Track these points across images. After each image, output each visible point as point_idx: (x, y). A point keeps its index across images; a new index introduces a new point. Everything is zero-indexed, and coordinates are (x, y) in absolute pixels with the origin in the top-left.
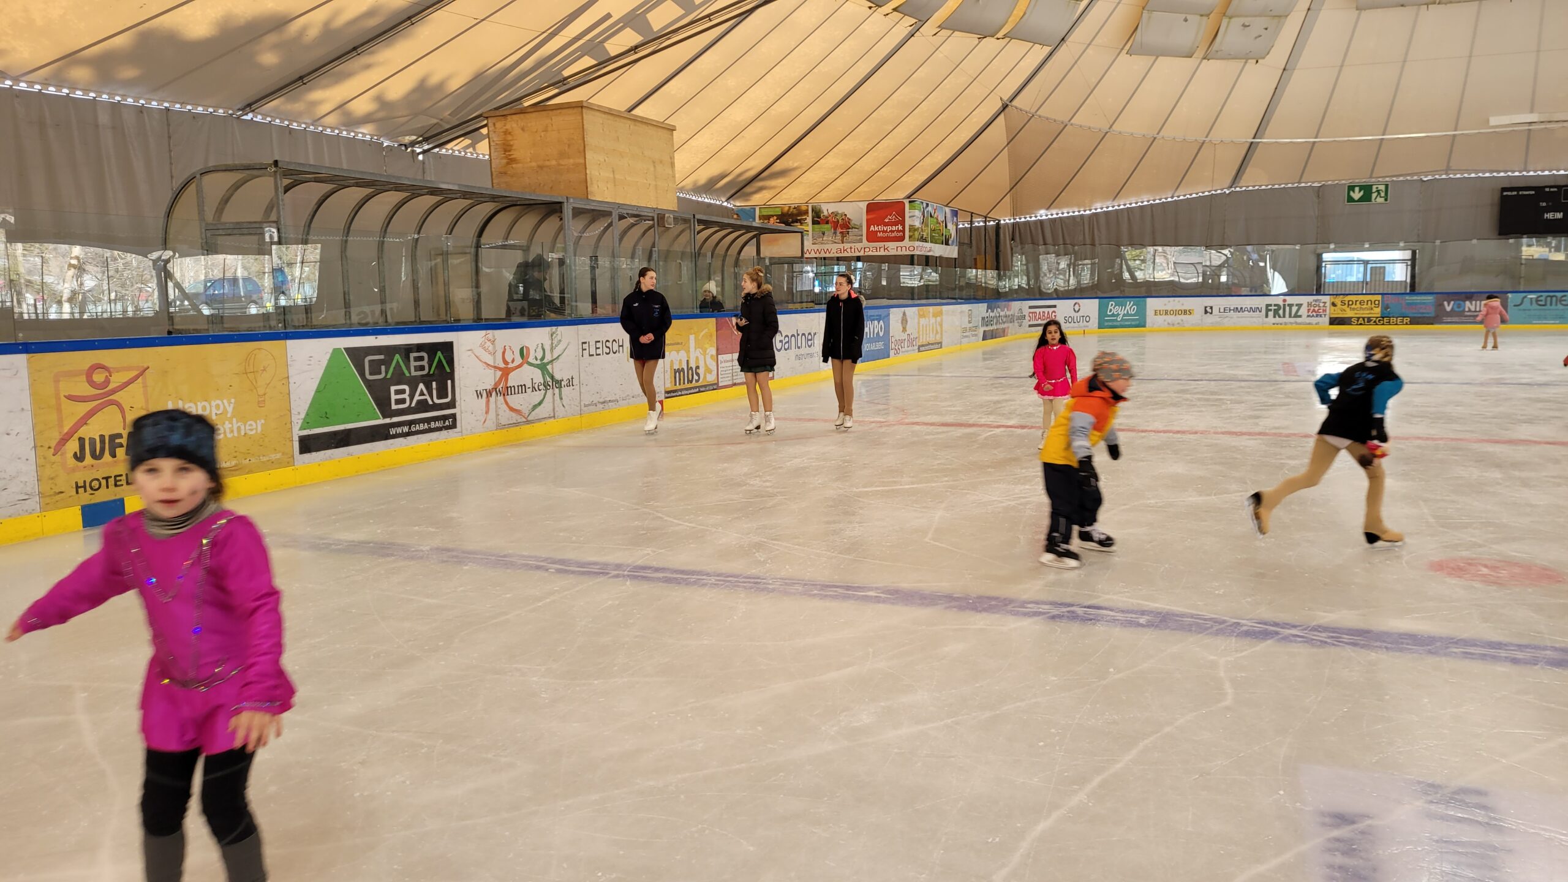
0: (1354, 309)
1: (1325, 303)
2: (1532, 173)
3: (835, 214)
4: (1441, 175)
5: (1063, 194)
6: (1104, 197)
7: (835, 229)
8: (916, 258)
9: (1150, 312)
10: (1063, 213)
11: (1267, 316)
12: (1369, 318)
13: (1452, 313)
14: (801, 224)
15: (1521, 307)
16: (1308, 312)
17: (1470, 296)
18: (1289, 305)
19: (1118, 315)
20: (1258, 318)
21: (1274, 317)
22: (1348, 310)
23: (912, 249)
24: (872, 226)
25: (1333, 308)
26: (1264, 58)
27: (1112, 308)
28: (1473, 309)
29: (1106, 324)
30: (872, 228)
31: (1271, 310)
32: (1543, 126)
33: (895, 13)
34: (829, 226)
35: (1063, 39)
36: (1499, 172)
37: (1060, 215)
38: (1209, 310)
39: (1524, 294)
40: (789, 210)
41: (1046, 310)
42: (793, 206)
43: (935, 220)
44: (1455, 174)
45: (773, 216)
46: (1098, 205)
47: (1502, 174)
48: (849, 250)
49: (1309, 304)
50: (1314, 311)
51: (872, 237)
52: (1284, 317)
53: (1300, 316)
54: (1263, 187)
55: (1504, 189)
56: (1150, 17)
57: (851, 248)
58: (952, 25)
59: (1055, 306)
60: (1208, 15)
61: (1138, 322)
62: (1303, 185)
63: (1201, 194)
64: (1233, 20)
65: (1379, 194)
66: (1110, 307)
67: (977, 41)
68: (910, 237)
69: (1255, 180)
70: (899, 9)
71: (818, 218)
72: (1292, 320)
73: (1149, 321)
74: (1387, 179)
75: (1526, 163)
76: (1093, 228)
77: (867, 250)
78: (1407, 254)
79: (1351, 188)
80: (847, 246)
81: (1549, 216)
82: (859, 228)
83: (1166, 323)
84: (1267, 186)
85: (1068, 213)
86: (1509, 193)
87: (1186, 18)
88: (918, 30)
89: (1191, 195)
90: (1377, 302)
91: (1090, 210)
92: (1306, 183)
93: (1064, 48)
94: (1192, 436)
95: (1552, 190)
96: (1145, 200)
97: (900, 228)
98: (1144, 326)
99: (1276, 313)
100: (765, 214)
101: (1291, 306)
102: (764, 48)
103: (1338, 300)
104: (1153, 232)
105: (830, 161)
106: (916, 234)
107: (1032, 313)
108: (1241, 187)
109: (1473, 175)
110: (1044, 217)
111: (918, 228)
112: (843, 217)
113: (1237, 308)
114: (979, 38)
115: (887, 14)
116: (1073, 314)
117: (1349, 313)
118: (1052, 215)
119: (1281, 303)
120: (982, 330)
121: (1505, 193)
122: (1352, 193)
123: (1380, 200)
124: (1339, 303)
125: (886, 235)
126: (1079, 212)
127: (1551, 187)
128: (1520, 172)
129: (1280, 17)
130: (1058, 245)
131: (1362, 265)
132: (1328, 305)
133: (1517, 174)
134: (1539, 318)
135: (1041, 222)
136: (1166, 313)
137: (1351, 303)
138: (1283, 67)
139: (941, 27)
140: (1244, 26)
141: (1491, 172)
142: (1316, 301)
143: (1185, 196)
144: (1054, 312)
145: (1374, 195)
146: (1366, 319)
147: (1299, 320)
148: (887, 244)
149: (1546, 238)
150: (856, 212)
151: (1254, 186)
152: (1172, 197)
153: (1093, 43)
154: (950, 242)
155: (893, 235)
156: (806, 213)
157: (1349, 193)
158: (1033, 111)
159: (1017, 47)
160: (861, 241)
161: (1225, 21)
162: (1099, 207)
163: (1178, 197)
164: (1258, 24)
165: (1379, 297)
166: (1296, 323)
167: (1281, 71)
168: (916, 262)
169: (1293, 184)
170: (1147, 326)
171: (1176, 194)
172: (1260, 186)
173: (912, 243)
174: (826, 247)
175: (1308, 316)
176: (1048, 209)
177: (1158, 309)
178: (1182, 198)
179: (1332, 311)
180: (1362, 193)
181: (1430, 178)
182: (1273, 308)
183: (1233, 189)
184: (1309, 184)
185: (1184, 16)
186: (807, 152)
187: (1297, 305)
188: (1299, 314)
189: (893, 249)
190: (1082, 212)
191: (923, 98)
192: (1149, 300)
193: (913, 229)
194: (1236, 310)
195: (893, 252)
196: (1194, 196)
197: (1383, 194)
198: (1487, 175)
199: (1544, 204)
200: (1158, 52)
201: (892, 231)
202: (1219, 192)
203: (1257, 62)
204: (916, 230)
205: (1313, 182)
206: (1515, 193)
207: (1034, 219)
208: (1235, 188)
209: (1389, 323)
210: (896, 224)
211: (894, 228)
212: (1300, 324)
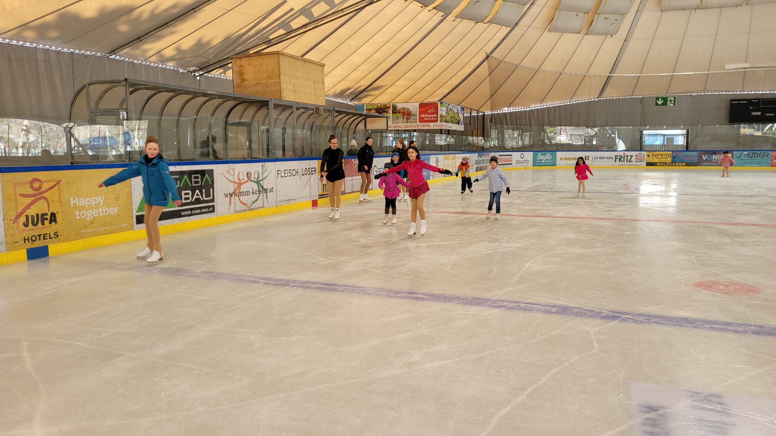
0: (658, 158)
1: (644, 155)
2: (746, 93)
3: (403, 108)
4: (701, 93)
5: (516, 100)
6: (537, 103)
7: (403, 116)
8: (443, 130)
9: (558, 159)
10: (516, 110)
11: (615, 161)
12: (665, 163)
13: (706, 161)
14: (387, 113)
15: (740, 158)
16: (636, 159)
17: (715, 152)
18: (626, 156)
19: (543, 160)
20: (611, 162)
21: (619, 162)
22: (655, 158)
23: (441, 126)
24: (422, 115)
25: (648, 157)
26: (615, 34)
27: (540, 156)
28: (716, 159)
29: (537, 164)
30: (422, 116)
31: (617, 158)
32: (751, 70)
33: (434, 10)
34: (400, 114)
35: (517, 24)
36: (729, 92)
37: (515, 110)
38: (587, 158)
39: (742, 152)
40: (381, 106)
41: (507, 157)
42: (383, 104)
43: (453, 112)
44: (708, 93)
45: (373, 109)
46: (533, 106)
47: (731, 93)
48: (410, 126)
49: (636, 156)
50: (639, 159)
51: (422, 120)
52: (624, 162)
53: (632, 161)
54: (614, 98)
55: (732, 100)
56: (559, 14)
57: (411, 125)
58: (462, 16)
59: (511, 155)
60: (588, 13)
61: (552, 164)
62: (634, 97)
63: (584, 101)
64: (600, 15)
65: (671, 102)
66: (538, 156)
67: (474, 24)
68: (440, 120)
69: (610, 94)
70: (436, 8)
71: (395, 111)
72: (628, 163)
73: (557, 163)
74: (675, 95)
75: (743, 87)
76: (531, 116)
77: (419, 126)
78: (685, 132)
79: (657, 99)
80: (409, 124)
81: (754, 113)
82: (415, 115)
83: (566, 164)
84: (616, 97)
85: (518, 109)
86: (735, 102)
87: (577, 14)
88: (445, 18)
89: (579, 101)
90: (669, 155)
91: (529, 108)
92: (635, 96)
93: (517, 28)
94: (578, 220)
95: (756, 101)
96: (556, 103)
97: (436, 116)
98: (555, 166)
99: (620, 160)
100: (369, 108)
101: (627, 156)
102: (369, 26)
103: (650, 154)
104: (560, 120)
105: (401, 82)
106: (444, 119)
107: (500, 158)
108: (603, 98)
109: (717, 93)
110: (507, 111)
111: (444, 116)
112: (408, 110)
113: (601, 157)
114: (475, 23)
115: (430, 10)
116: (520, 159)
117: (656, 160)
118: (510, 110)
119: (623, 155)
120: (475, 166)
121: (732, 102)
122: (658, 101)
123: (672, 105)
124: (651, 155)
125: (428, 119)
126: (524, 109)
127: (755, 99)
128: (740, 92)
129: (623, 14)
130: (513, 125)
131: (663, 137)
132: (645, 156)
133: (738, 93)
134: (749, 164)
135: (505, 114)
136: (566, 159)
137: (657, 155)
138: (624, 39)
139: (457, 17)
140: (606, 18)
141: (726, 91)
142: (640, 154)
143: (576, 101)
144: (511, 158)
145: (669, 102)
146: (664, 163)
147: (631, 163)
148: (429, 124)
149: (753, 124)
150: (414, 107)
151: (610, 97)
152: (570, 102)
153: (531, 26)
154: (460, 123)
155: (432, 119)
156: (389, 108)
157: (656, 101)
158: (502, 59)
159: (494, 28)
160: (416, 122)
161: (596, 16)
162: (533, 107)
163: (573, 102)
164: (612, 18)
165: (671, 153)
166: (630, 165)
167: (624, 41)
168: (443, 132)
169: (629, 96)
170: (557, 165)
171: (572, 101)
172: (613, 97)
173: (441, 123)
174: (399, 125)
175: (636, 161)
176: (508, 107)
177: (562, 157)
178: (574, 102)
179: (648, 159)
180: (663, 101)
181: (696, 94)
182: (618, 157)
183: (599, 99)
184: (637, 96)
185: (576, 13)
186: (390, 78)
187: (630, 156)
188: (631, 160)
189: (432, 126)
190: (525, 109)
191: (447, 52)
192: (558, 153)
193: (442, 116)
194: (600, 158)
195: (432, 128)
196: (580, 102)
197: (673, 102)
198: (724, 93)
199: (752, 108)
200: (563, 31)
201: (431, 117)
202: (593, 100)
203: (612, 36)
204: (443, 117)
205: (639, 96)
206: (738, 102)
207: (501, 112)
208: (601, 98)
209: (675, 165)
210: (433, 113)
211: (433, 116)
212: (632, 165)
